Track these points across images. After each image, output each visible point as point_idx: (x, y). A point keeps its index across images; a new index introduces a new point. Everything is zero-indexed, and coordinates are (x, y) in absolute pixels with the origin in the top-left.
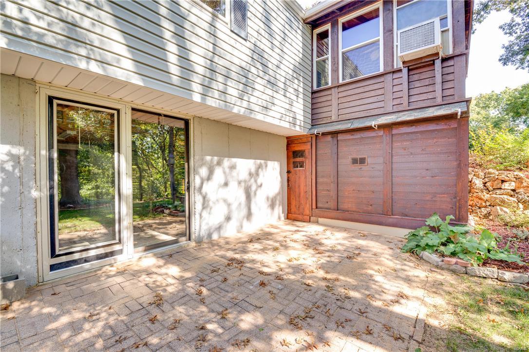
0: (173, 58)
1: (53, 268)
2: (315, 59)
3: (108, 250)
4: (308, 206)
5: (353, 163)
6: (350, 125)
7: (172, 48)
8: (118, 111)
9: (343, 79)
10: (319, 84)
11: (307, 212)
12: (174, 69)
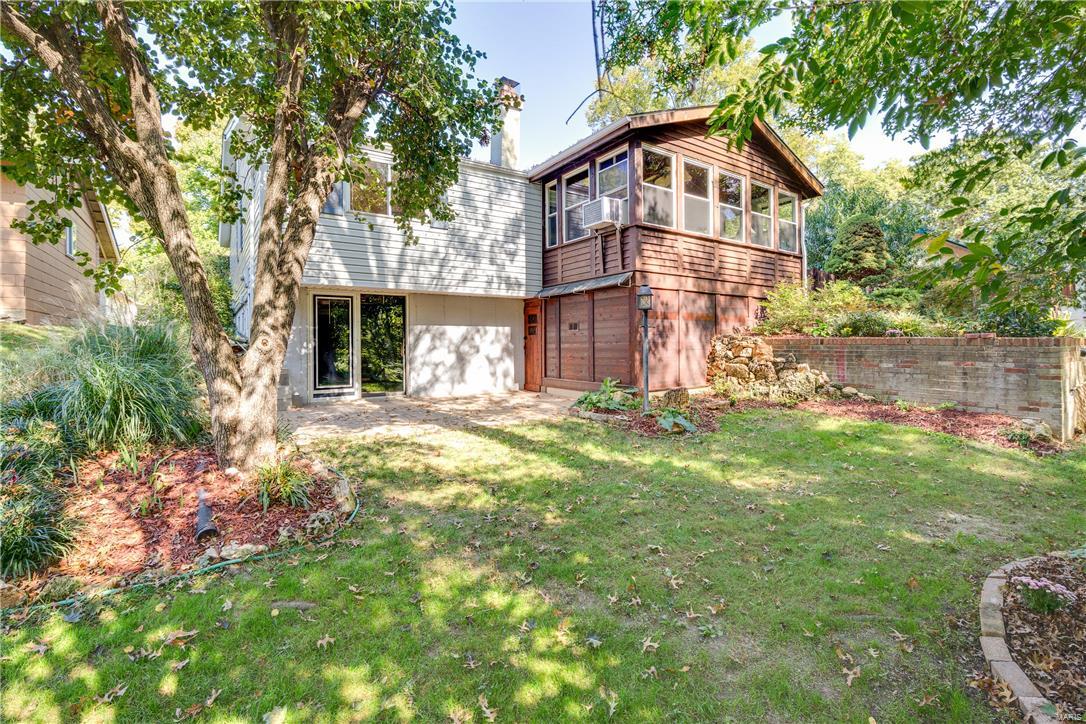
0: (373, 263)
1: (316, 396)
2: (547, 215)
3: (341, 391)
4: (539, 375)
5: (571, 328)
6: (561, 290)
7: (372, 257)
8: (352, 297)
9: (569, 239)
10: (553, 242)
11: (538, 381)
12: (375, 270)
